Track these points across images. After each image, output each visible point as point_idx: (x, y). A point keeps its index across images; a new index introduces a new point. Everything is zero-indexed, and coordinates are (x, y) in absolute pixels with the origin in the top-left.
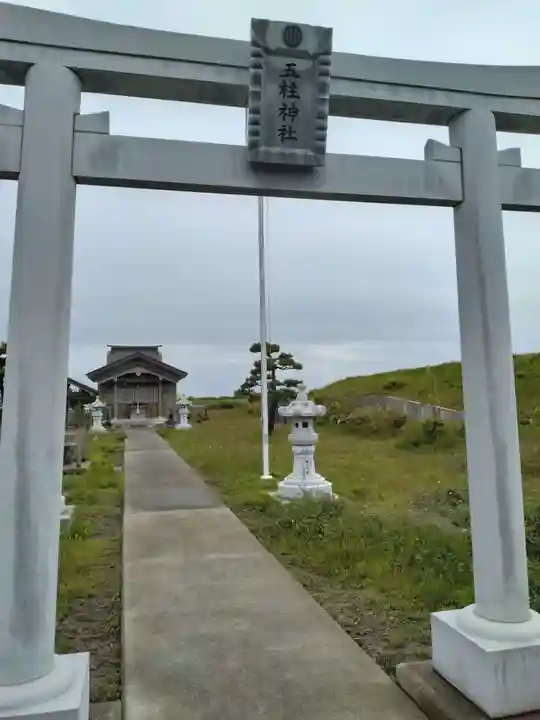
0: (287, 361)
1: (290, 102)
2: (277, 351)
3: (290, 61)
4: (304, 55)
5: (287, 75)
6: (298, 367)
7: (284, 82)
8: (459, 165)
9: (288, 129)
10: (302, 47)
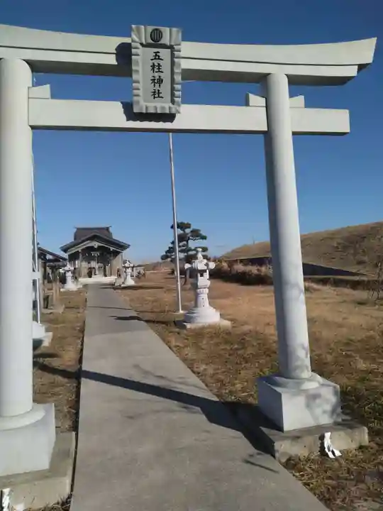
0: (197, 234)
1: (157, 75)
2: (189, 227)
3: (156, 50)
4: (164, 46)
5: (155, 59)
6: (204, 238)
7: (154, 64)
8: (265, 108)
9: (157, 91)
10: (162, 42)
